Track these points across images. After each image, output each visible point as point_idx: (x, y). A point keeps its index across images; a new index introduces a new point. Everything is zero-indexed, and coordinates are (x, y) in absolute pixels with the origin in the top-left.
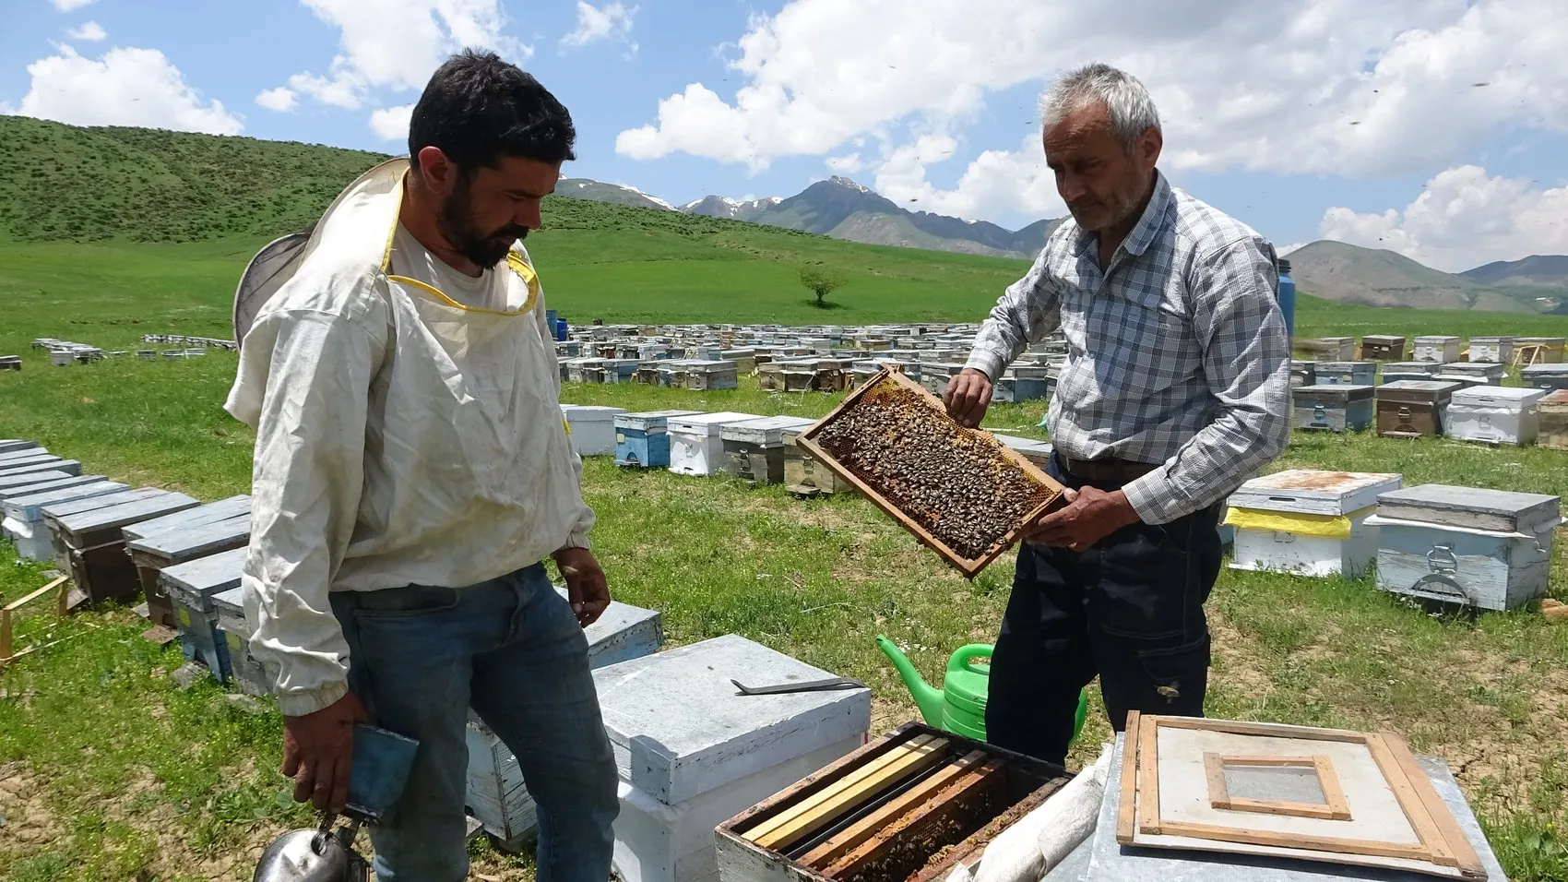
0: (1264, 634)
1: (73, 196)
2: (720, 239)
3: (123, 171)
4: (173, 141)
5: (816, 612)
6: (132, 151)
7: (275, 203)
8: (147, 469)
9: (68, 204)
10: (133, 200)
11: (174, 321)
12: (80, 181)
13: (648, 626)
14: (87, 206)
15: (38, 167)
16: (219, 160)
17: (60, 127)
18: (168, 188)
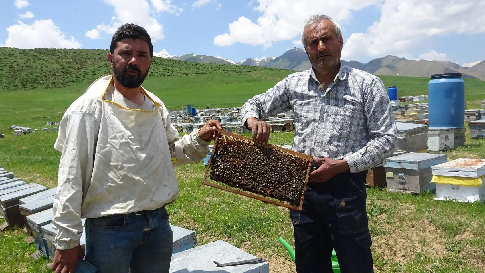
0: (445, 228)
1: (23, 74)
2: (253, 74)
3: (40, 64)
4: (57, 52)
5: (268, 224)
6: (42, 57)
7: (92, 72)
8: (39, 173)
9: (22, 77)
10: (44, 74)
11: (58, 116)
12: (25, 69)
13: (190, 237)
14: (28, 77)
15: (11, 65)
16: (72, 58)
17: (18, 50)
18: (55, 69)
